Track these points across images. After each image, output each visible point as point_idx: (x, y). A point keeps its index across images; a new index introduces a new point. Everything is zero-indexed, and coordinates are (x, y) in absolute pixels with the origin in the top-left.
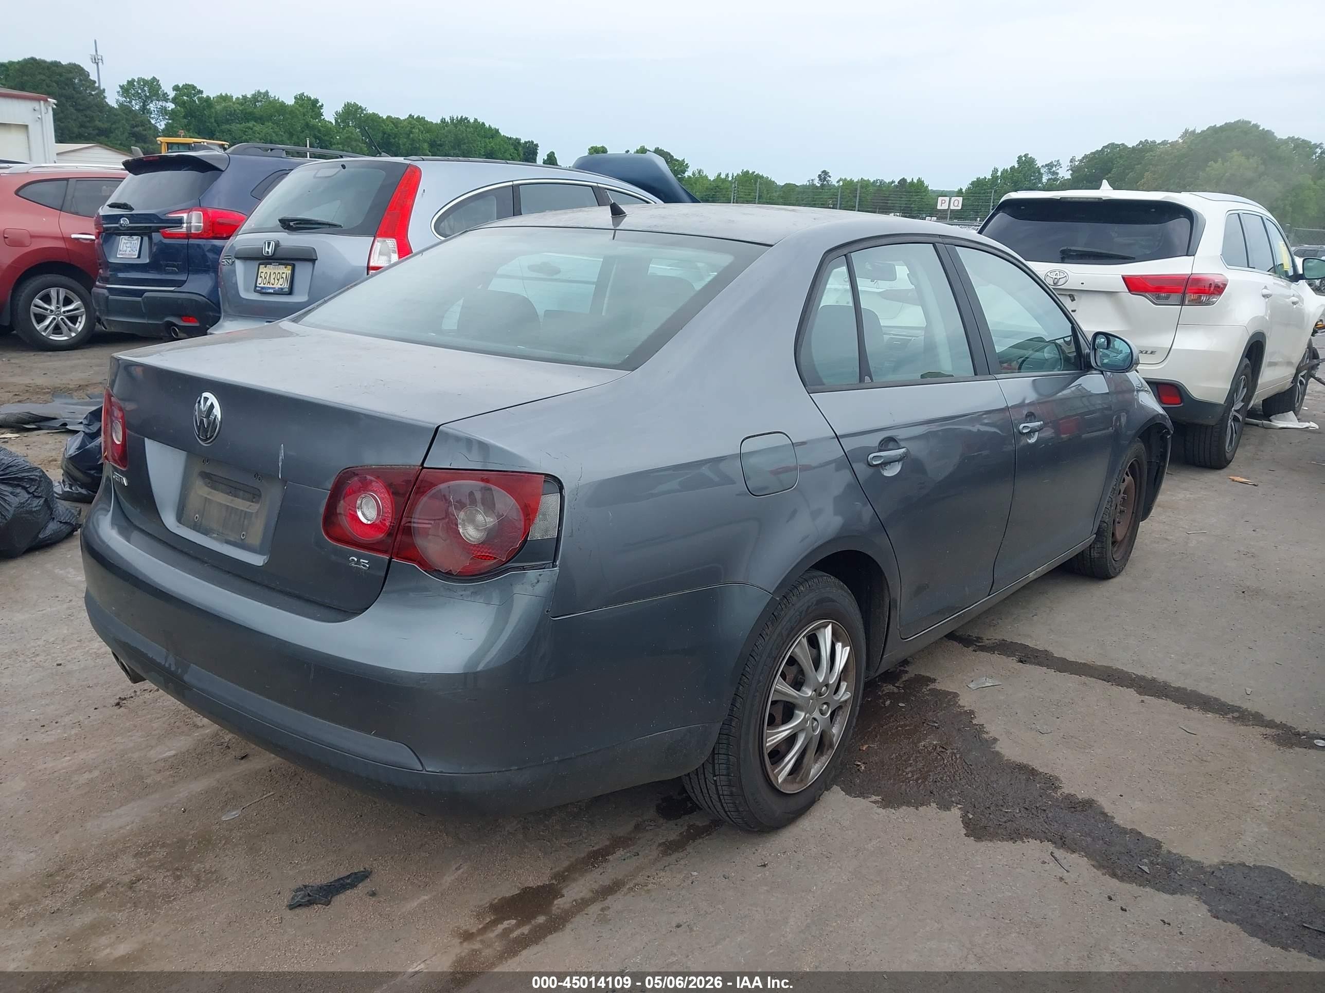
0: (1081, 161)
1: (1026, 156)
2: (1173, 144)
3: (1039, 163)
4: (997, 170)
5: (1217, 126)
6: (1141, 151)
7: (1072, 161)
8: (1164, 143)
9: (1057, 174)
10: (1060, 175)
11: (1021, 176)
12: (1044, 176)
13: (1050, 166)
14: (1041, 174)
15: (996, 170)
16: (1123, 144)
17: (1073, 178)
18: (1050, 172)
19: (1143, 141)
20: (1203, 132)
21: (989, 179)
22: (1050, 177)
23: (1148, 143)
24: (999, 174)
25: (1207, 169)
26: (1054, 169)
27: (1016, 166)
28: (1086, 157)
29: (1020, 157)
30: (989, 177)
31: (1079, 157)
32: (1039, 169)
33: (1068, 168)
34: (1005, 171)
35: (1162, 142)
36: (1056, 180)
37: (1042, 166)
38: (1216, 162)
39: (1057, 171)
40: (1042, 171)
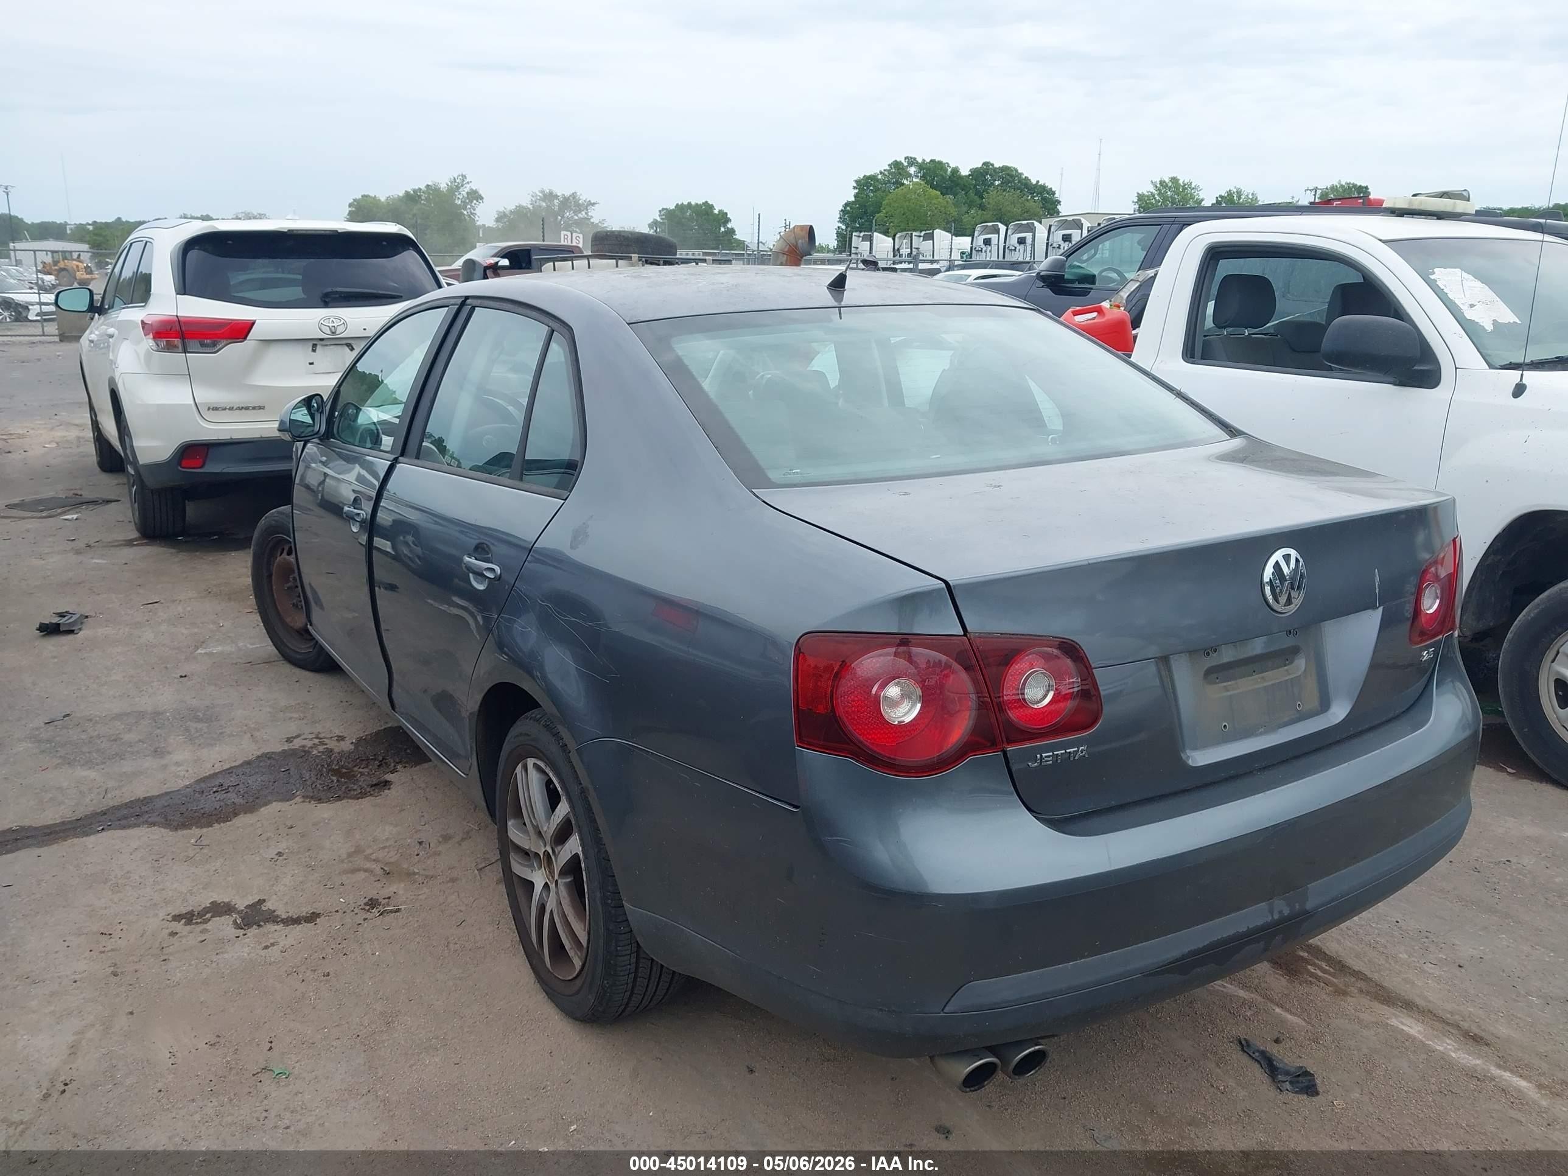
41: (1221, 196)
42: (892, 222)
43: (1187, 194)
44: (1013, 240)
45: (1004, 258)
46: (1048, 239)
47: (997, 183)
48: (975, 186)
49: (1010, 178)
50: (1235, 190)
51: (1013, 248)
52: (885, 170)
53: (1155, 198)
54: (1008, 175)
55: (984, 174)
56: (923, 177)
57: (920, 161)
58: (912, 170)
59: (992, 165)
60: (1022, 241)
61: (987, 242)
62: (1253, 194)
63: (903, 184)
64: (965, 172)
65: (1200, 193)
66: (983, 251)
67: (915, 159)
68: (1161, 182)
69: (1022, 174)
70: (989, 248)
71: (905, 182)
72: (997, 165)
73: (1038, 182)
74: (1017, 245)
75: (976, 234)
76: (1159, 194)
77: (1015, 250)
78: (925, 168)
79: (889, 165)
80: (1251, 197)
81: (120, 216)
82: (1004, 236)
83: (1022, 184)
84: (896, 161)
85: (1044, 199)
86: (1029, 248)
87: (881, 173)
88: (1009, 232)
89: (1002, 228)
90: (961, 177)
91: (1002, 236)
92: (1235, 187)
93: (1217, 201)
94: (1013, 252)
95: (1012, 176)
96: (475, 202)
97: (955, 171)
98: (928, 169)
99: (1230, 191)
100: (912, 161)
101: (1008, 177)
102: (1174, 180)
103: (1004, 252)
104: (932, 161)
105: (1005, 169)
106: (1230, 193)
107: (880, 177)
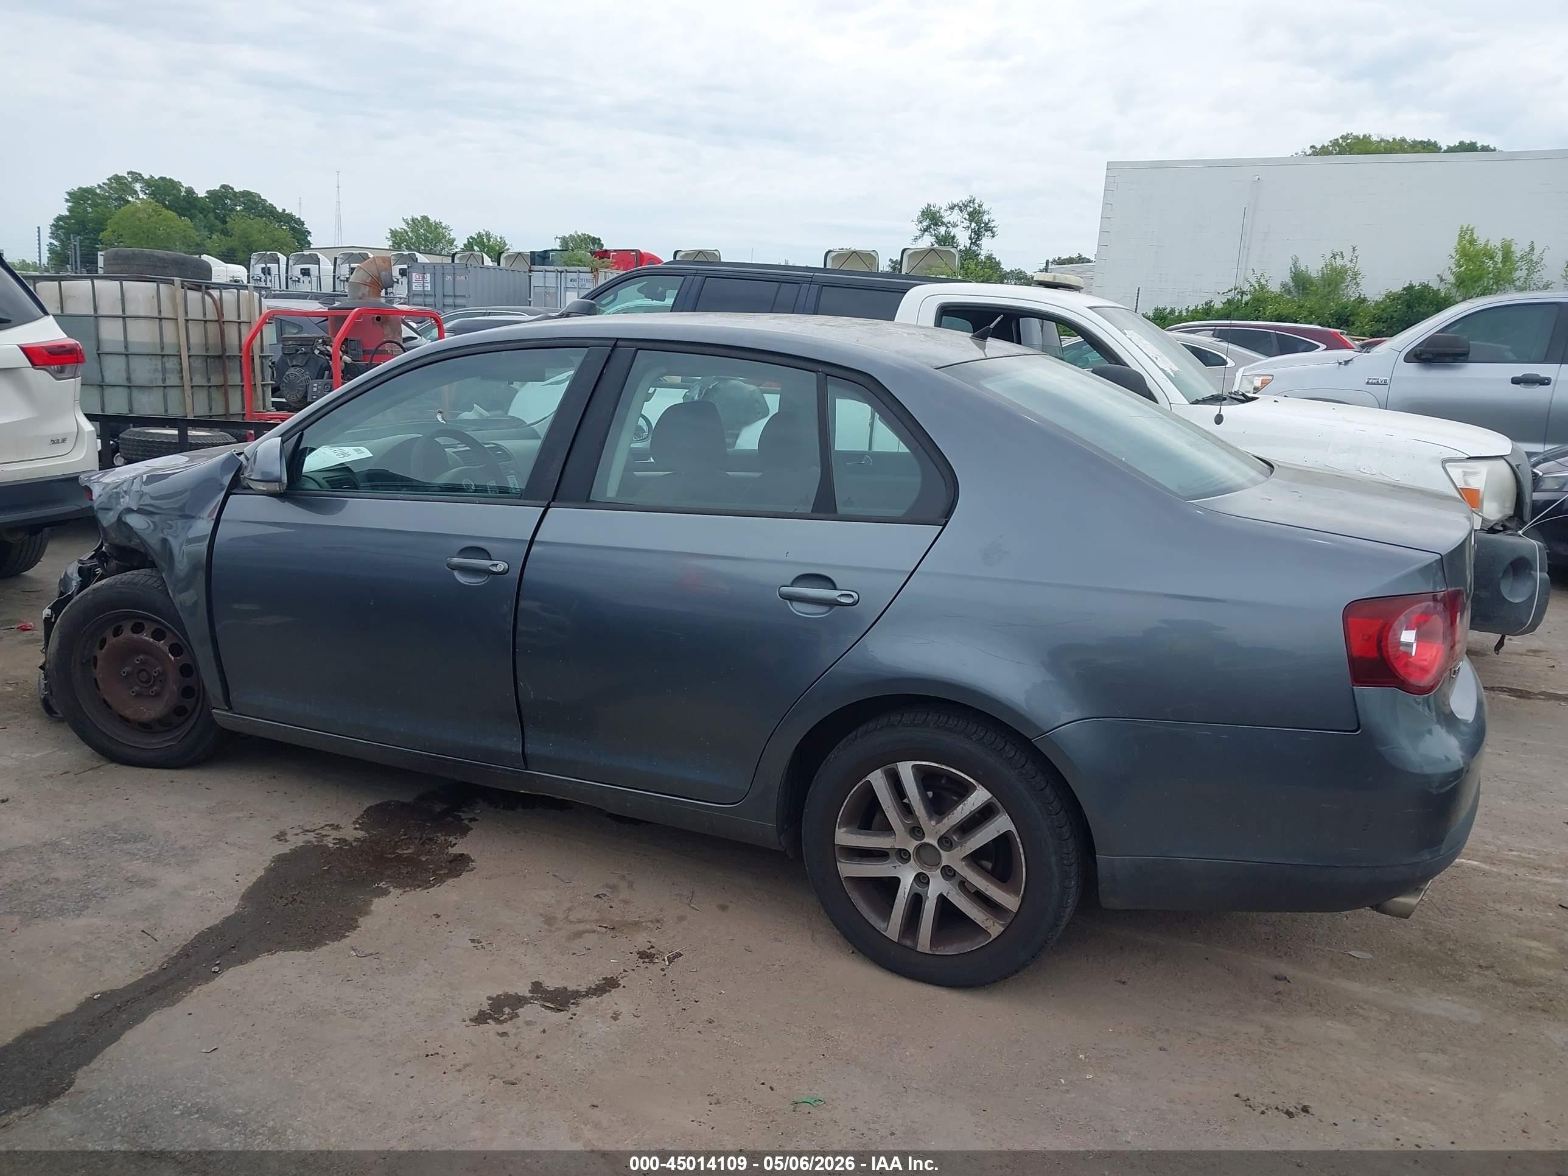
41: (471, 237)
42: (121, 242)
43: (439, 234)
44: (296, 270)
45: (287, 288)
46: (334, 272)
47: (238, 208)
48: (214, 210)
49: (253, 203)
50: (484, 233)
51: (297, 279)
52: (104, 184)
53: (408, 235)
54: (249, 200)
55: (222, 197)
56: (152, 194)
57: (146, 177)
58: (138, 187)
59: (232, 189)
60: (306, 272)
61: (266, 271)
62: (500, 238)
63: (129, 201)
64: (201, 193)
65: (451, 233)
66: (263, 280)
67: (140, 175)
68: (413, 220)
69: (265, 201)
70: (269, 278)
71: (130, 199)
72: (237, 190)
73: (284, 210)
74: (301, 276)
75: (252, 262)
76: (412, 231)
77: (299, 281)
78: (154, 186)
79: (108, 179)
80: (499, 240)
82: (285, 266)
83: (266, 211)
84: (117, 175)
85: (293, 229)
86: (314, 280)
87: (99, 186)
88: (291, 263)
89: (283, 259)
90: (197, 199)
91: (283, 266)
92: (484, 230)
93: (469, 241)
94: (297, 283)
95: (255, 203)
97: (190, 191)
98: (158, 187)
99: (479, 233)
100: (137, 177)
101: (250, 203)
102: (425, 219)
103: (287, 282)
104: (162, 179)
105: (246, 194)
106: (479, 235)
107: (98, 191)
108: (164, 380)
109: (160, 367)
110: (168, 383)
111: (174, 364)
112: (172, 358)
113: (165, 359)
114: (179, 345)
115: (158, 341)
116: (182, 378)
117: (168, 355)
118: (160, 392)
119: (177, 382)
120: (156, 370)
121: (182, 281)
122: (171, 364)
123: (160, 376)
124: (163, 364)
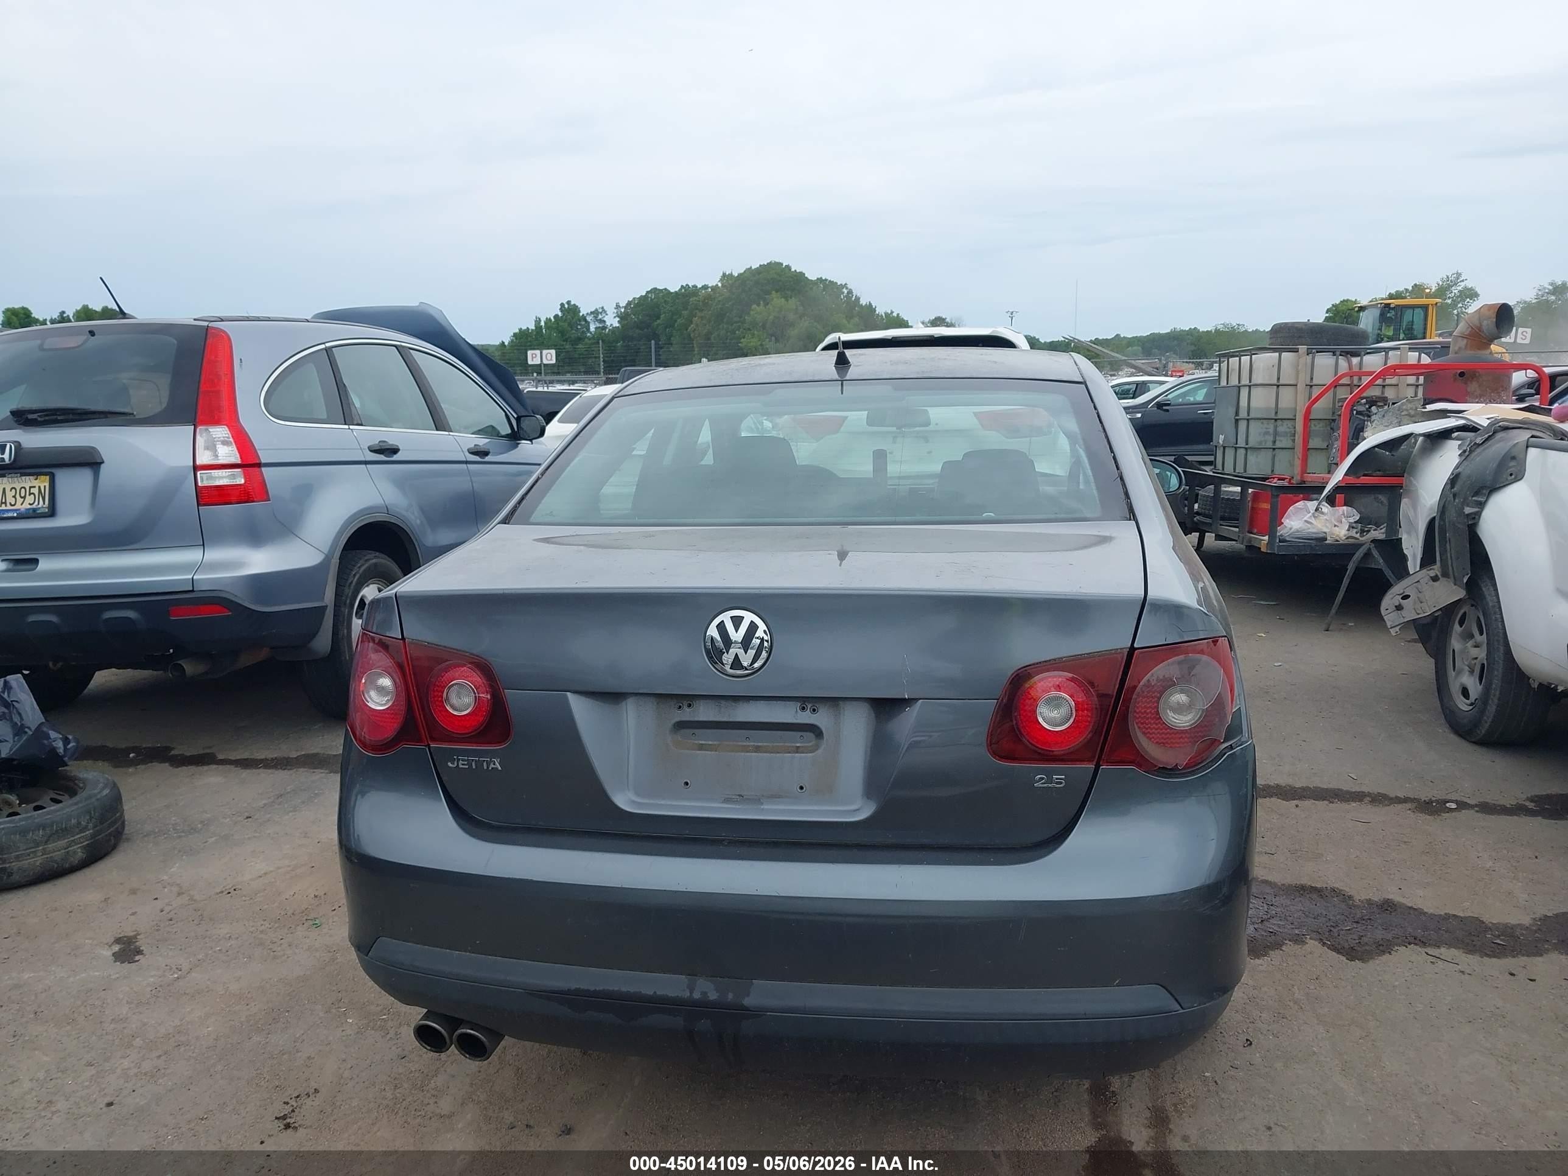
0: (625, 307)
1: (569, 302)
2: (715, 288)
3: (583, 312)
4: (539, 319)
5: (753, 268)
6: (684, 295)
7: (618, 306)
8: (705, 287)
9: (604, 321)
10: (608, 323)
11: (565, 325)
12: (591, 325)
13: (595, 313)
14: (588, 323)
15: (538, 321)
16: (666, 289)
17: (622, 327)
18: (597, 320)
19: (684, 285)
20: (740, 275)
21: (532, 330)
22: (598, 325)
23: (689, 287)
24: (543, 324)
25: (752, 313)
26: (600, 317)
27: (560, 314)
28: (629, 303)
29: (562, 305)
30: (532, 327)
31: (623, 304)
32: (584, 318)
33: (615, 315)
34: (548, 320)
35: (703, 286)
36: (604, 328)
37: (587, 314)
38: (758, 305)
39: (605, 319)
40: (589, 319)
81: (1119, 333)
96: (1468, 300)
108: (1274, 442)
109: (1271, 430)
110: (1278, 445)
111: (1289, 428)
112: (1286, 422)
113: (1279, 422)
114: (1295, 409)
115: (1274, 406)
116: (1294, 441)
117: (1281, 419)
118: (1270, 453)
119: (1289, 444)
120: (1267, 433)
121: (1308, 349)
122: (1283, 428)
123: (1271, 438)
124: (1276, 427)
